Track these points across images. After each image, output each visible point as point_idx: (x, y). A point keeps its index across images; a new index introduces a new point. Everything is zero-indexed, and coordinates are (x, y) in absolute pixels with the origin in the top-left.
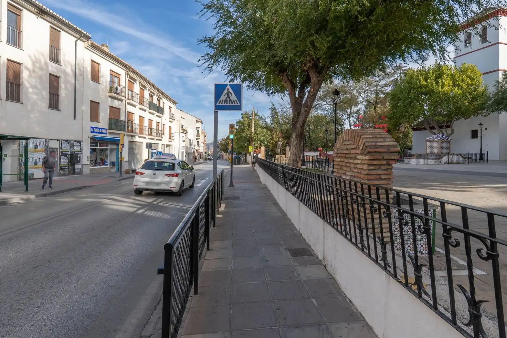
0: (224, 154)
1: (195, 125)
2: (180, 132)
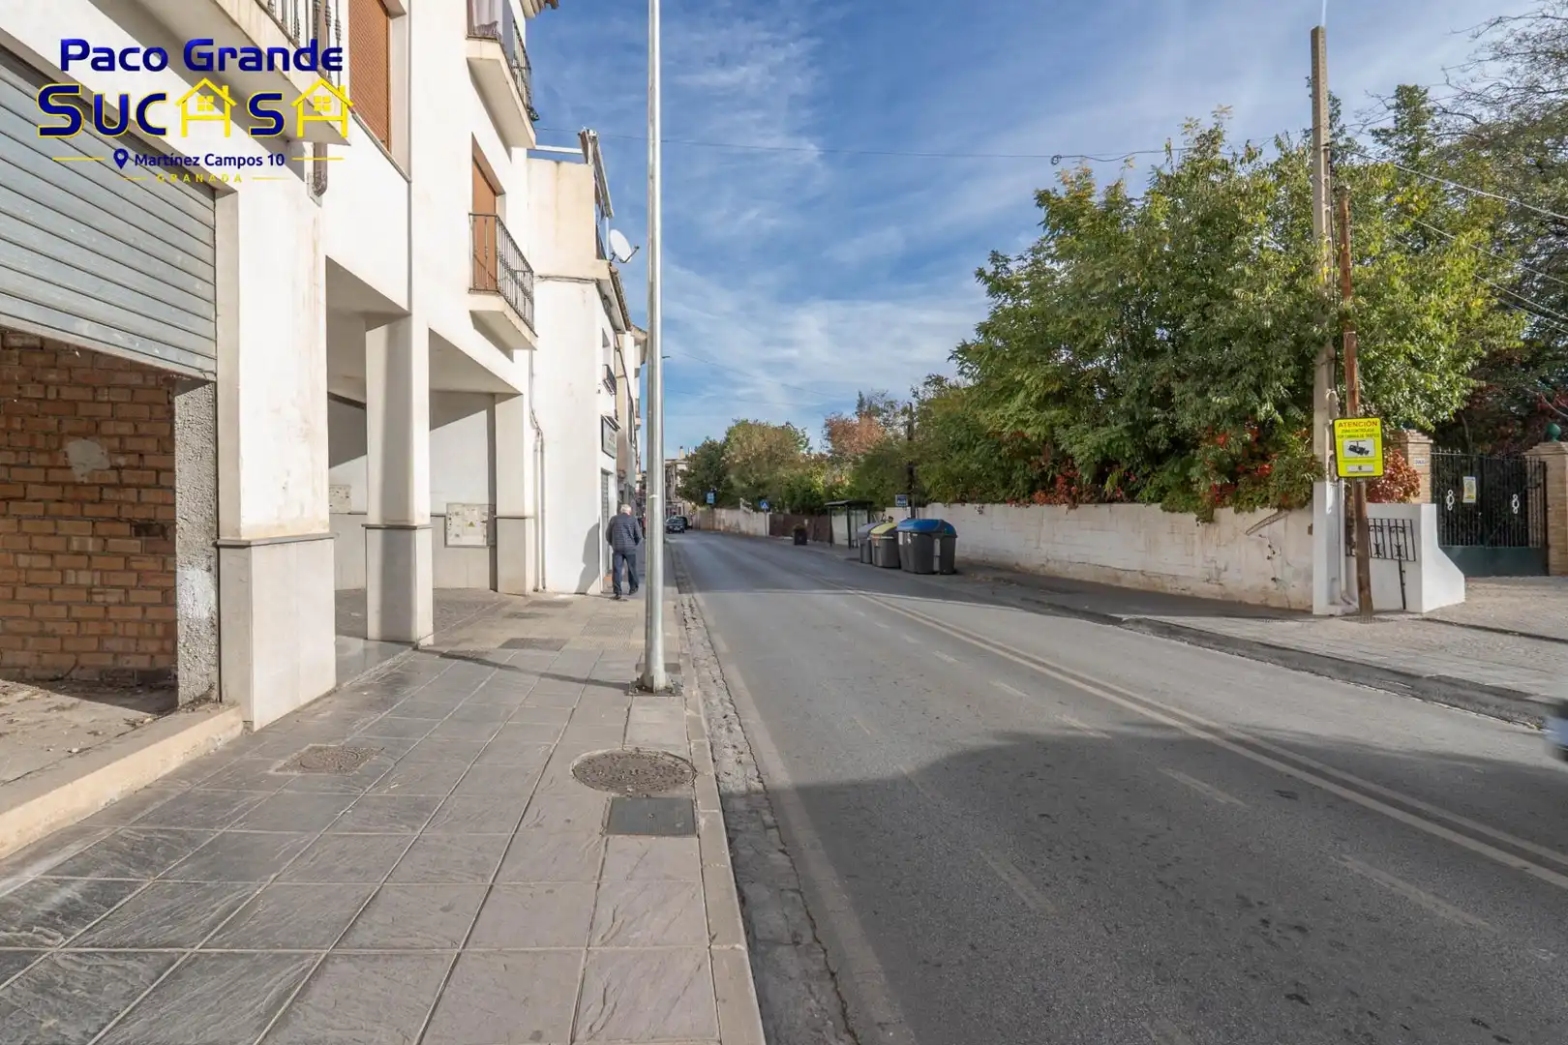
2: (579, 280)
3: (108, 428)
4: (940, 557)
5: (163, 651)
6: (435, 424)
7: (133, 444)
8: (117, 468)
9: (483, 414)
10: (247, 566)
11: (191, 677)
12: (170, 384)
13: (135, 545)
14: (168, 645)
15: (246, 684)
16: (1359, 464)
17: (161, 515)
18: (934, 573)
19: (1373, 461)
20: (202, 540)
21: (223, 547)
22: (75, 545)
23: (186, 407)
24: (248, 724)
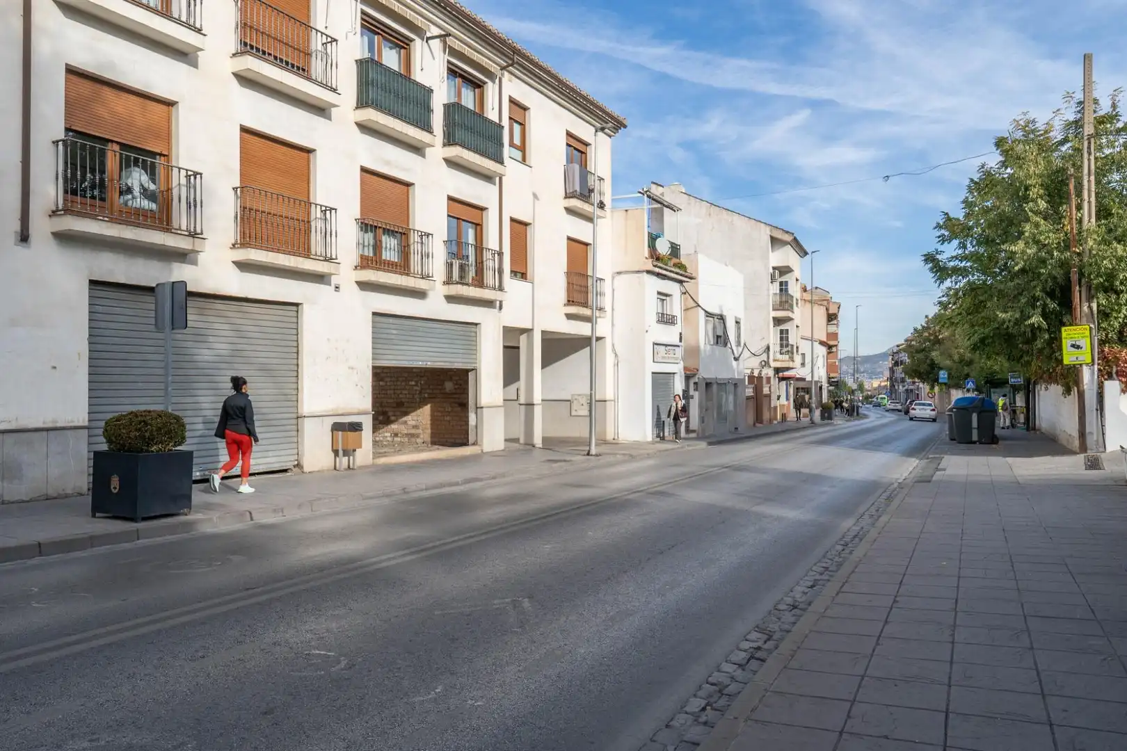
0: (924, 388)
1: (767, 258)
2: (638, 272)
3: (454, 378)
4: (978, 428)
5: (465, 438)
6: (544, 366)
7: (459, 382)
8: (455, 389)
9: (589, 348)
10: (482, 412)
11: (471, 439)
12: (466, 372)
13: (459, 409)
14: (466, 436)
15: (482, 441)
16: (1076, 356)
17: (465, 401)
18: (974, 443)
19: (1084, 354)
20: (474, 407)
21: (478, 408)
22: (447, 410)
23: (471, 375)
24: (482, 451)
